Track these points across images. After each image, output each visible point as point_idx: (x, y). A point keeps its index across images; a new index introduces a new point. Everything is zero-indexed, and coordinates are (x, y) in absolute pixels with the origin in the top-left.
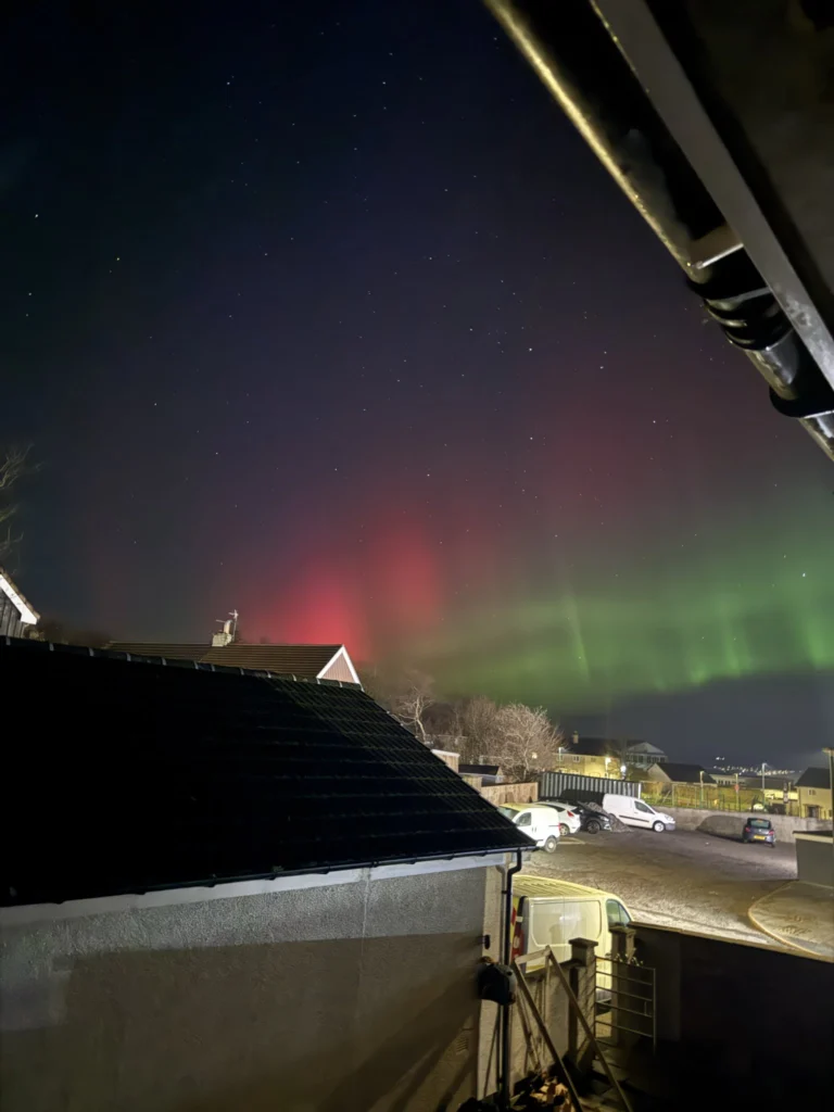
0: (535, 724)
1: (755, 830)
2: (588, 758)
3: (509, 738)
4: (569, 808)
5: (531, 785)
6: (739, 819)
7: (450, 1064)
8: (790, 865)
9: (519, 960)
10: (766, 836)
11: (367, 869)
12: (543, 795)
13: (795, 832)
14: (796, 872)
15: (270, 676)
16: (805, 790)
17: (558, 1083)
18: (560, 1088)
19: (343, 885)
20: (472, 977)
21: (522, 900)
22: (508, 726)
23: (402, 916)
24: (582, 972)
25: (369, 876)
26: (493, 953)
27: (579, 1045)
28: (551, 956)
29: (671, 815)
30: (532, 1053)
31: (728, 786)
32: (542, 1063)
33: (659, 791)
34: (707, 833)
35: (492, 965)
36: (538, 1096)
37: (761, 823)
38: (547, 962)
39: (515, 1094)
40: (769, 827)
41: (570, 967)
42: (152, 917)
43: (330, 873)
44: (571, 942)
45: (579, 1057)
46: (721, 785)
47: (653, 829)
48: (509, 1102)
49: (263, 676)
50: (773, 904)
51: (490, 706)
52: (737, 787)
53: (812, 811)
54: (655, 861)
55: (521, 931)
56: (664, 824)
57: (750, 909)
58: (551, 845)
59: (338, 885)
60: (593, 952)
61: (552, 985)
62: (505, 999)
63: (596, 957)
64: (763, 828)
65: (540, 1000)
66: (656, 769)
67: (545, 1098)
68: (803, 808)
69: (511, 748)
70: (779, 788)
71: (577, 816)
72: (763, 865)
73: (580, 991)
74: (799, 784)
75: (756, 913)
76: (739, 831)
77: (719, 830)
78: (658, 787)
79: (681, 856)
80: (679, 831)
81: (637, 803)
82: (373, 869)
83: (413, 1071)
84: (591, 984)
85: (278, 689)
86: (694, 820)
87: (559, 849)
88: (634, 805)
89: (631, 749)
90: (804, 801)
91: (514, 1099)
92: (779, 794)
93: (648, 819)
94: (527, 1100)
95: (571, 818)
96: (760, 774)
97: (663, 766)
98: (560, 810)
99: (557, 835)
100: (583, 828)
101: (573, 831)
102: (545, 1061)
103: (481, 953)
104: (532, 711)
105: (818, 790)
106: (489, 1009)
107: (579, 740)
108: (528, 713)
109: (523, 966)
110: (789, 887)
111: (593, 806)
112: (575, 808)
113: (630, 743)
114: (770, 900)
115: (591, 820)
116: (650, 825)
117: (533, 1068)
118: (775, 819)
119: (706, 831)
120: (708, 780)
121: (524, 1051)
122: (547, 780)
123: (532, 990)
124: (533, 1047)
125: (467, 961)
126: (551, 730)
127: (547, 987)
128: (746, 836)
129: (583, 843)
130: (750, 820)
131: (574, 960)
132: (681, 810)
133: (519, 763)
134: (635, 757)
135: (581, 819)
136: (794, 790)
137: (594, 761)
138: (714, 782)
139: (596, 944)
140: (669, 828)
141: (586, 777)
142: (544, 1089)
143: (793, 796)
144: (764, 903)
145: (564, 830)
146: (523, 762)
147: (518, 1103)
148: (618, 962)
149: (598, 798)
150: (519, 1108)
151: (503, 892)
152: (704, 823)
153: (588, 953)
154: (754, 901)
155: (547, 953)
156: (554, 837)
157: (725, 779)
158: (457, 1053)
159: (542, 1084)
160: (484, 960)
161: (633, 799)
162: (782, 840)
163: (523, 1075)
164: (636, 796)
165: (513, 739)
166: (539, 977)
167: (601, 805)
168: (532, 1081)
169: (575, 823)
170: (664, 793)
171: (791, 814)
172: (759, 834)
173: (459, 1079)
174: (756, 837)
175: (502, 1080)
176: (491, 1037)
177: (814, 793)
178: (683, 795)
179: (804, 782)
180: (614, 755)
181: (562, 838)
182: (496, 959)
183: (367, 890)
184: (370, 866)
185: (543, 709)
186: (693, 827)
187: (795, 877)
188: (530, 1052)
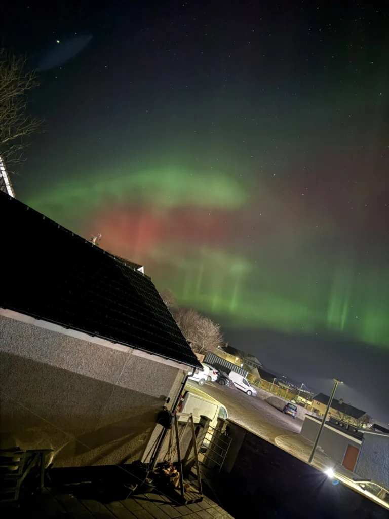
0: (213, 331)
1: (289, 409)
2: (229, 355)
3: (200, 332)
4: (214, 370)
5: (202, 355)
6: (284, 402)
7: (134, 444)
8: (299, 428)
9: (178, 414)
10: (293, 413)
11: (132, 349)
12: (205, 361)
13: (306, 414)
14: (300, 431)
15: (115, 259)
16: (315, 402)
17: (175, 469)
18: (175, 471)
19: (120, 352)
20: (157, 412)
21: (187, 392)
22: (201, 327)
23: (138, 375)
24: (201, 429)
25: (132, 352)
26: (169, 406)
27: (189, 458)
28: (191, 418)
29: (256, 390)
30: (169, 454)
31: (284, 389)
32: (172, 459)
33: (254, 380)
34: (269, 403)
35: (167, 410)
36: (165, 471)
37: (293, 407)
38: (189, 420)
39: (156, 467)
40: (296, 410)
41: (197, 426)
42: (38, 332)
43: (117, 344)
44: (201, 416)
45: (187, 463)
46: (281, 387)
47: (246, 393)
48: (153, 469)
49: (113, 258)
50: (285, 439)
51: (196, 317)
52: (287, 390)
53: (315, 411)
54: (243, 405)
55: (181, 405)
56: (252, 393)
57: (276, 438)
58: (202, 382)
59: (117, 351)
60: (209, 424)
61: (187, 430)
62: (167, 426)
63: (209, 426)
64: (293, 409)
65: (181, 432)
66: (256, 370)
67: (168, 473)
68: (312, 409)
69: (199, 337)
70: (305, 397)
71: (217, 375)
72: (287, 424)
73: (198, 437)
74: (314, 398)
75: (278, 440)
76: (282, 407)
77: (274, 404)
78: (254, 378)
79: (254, 407)
80: (257, 398)
81: (243, 379)
82: (135, 350)
83: (119, 440)
84: (203, 436)
85: (117, 265)
86: (265, 396)
87: (204, 385)
88: (242, 380)
89: (249, 358)
90: (313, 406)
91: (155, 469)
92: (304, 400)
93: (246, 388)
94: (160, 471)
95: (214, 375)
96: (299, 389)
97: (259, 370)
98: (211, 370)
99: (206, 379)
100: (217, 381)
101: (213, 380)
102: (174, 458)
103: (164, 404)
104: (214, 325)
105: (321, 404)
106: (159, 428)
107: (228, 346)
108: (212, 325)
109: (179, 416)
110: (295, 436)
111: (225, 374)
112: (217, 371)
113: (249, 356)
114: (285, 437)
115: (222, 379)
116: (246, 391)
117: (167, 460)
118: (299, 408)
119: (268, 402)
120: (276, 383)
121: (166, 452)
122: (210, 356)
123: (179, 428)
124: (170, 451)
125: (157, 405)
126: (219, 336)
127: (185, 430)
128: (284, 410)
129: (215, 387)
130: (289, 404)
131: (199, 424)
132: (261, 390)
133: (200, 345)
134: (249, 362)
135: (218, 377)
136: (311, 400)
137: (231, 357)
138: (279, 385)
139: (211, 421)
140: (253, 395)
141: (226, 361)
142: (169, 469)
143: (310, 403)
144: (282, 437)
145: (209, 379)
146: (202, 345)
147: (156, 471)
148: (218, 431)
149: (228, 372)
150: (156, 473)
151: (182, 383)
152: (269, 398)
153: (207, 423)
154: (279, 435)
155: (190, 416)
156: (204, 379)
157: (283, 385)
158: (140, 440)
159: (169, 467)
160: (164, 407)
161: (243, 377)
162: (299, 417)
163: (162, 461)
164: (244, 377)
165: (201, 334)
166: (183, 424)
167: (228, 374)
168: (165, 464)
169: (215, 377)
170: (255, 381)
171: (307, 408)
172: (290, 411)
173: (136, 452)
174: (288, 412)
175: (153, 459)
176: (155, 441)
177: (319, 405)
178: (263, 386)
179: (316, 398)
180: (241, 358)
181: (207, 381)
182: (169, 409)
183: (128, 358)
184: (134, 348)
185: (219, 326)
186: (264, 398)
187: (299, 433)
188: (168, 453)
